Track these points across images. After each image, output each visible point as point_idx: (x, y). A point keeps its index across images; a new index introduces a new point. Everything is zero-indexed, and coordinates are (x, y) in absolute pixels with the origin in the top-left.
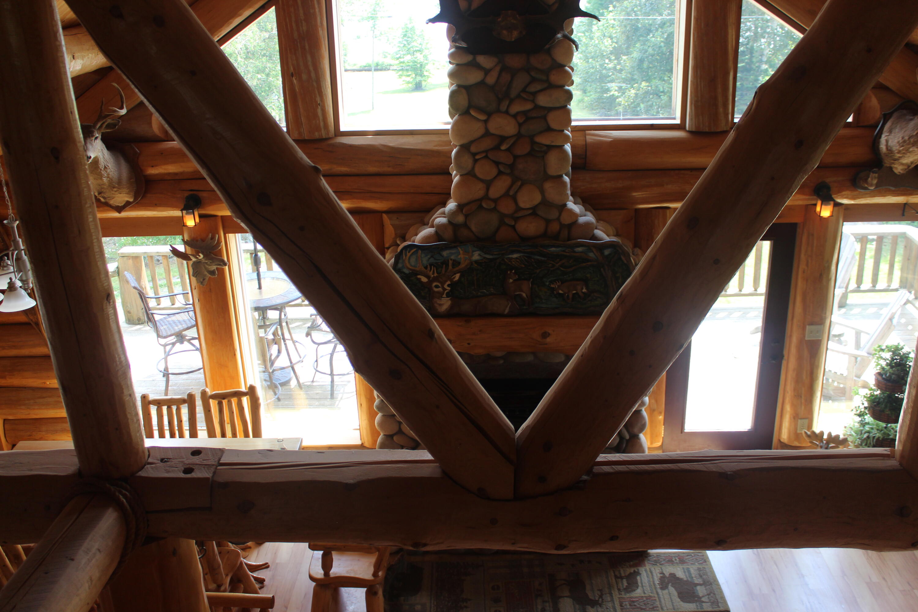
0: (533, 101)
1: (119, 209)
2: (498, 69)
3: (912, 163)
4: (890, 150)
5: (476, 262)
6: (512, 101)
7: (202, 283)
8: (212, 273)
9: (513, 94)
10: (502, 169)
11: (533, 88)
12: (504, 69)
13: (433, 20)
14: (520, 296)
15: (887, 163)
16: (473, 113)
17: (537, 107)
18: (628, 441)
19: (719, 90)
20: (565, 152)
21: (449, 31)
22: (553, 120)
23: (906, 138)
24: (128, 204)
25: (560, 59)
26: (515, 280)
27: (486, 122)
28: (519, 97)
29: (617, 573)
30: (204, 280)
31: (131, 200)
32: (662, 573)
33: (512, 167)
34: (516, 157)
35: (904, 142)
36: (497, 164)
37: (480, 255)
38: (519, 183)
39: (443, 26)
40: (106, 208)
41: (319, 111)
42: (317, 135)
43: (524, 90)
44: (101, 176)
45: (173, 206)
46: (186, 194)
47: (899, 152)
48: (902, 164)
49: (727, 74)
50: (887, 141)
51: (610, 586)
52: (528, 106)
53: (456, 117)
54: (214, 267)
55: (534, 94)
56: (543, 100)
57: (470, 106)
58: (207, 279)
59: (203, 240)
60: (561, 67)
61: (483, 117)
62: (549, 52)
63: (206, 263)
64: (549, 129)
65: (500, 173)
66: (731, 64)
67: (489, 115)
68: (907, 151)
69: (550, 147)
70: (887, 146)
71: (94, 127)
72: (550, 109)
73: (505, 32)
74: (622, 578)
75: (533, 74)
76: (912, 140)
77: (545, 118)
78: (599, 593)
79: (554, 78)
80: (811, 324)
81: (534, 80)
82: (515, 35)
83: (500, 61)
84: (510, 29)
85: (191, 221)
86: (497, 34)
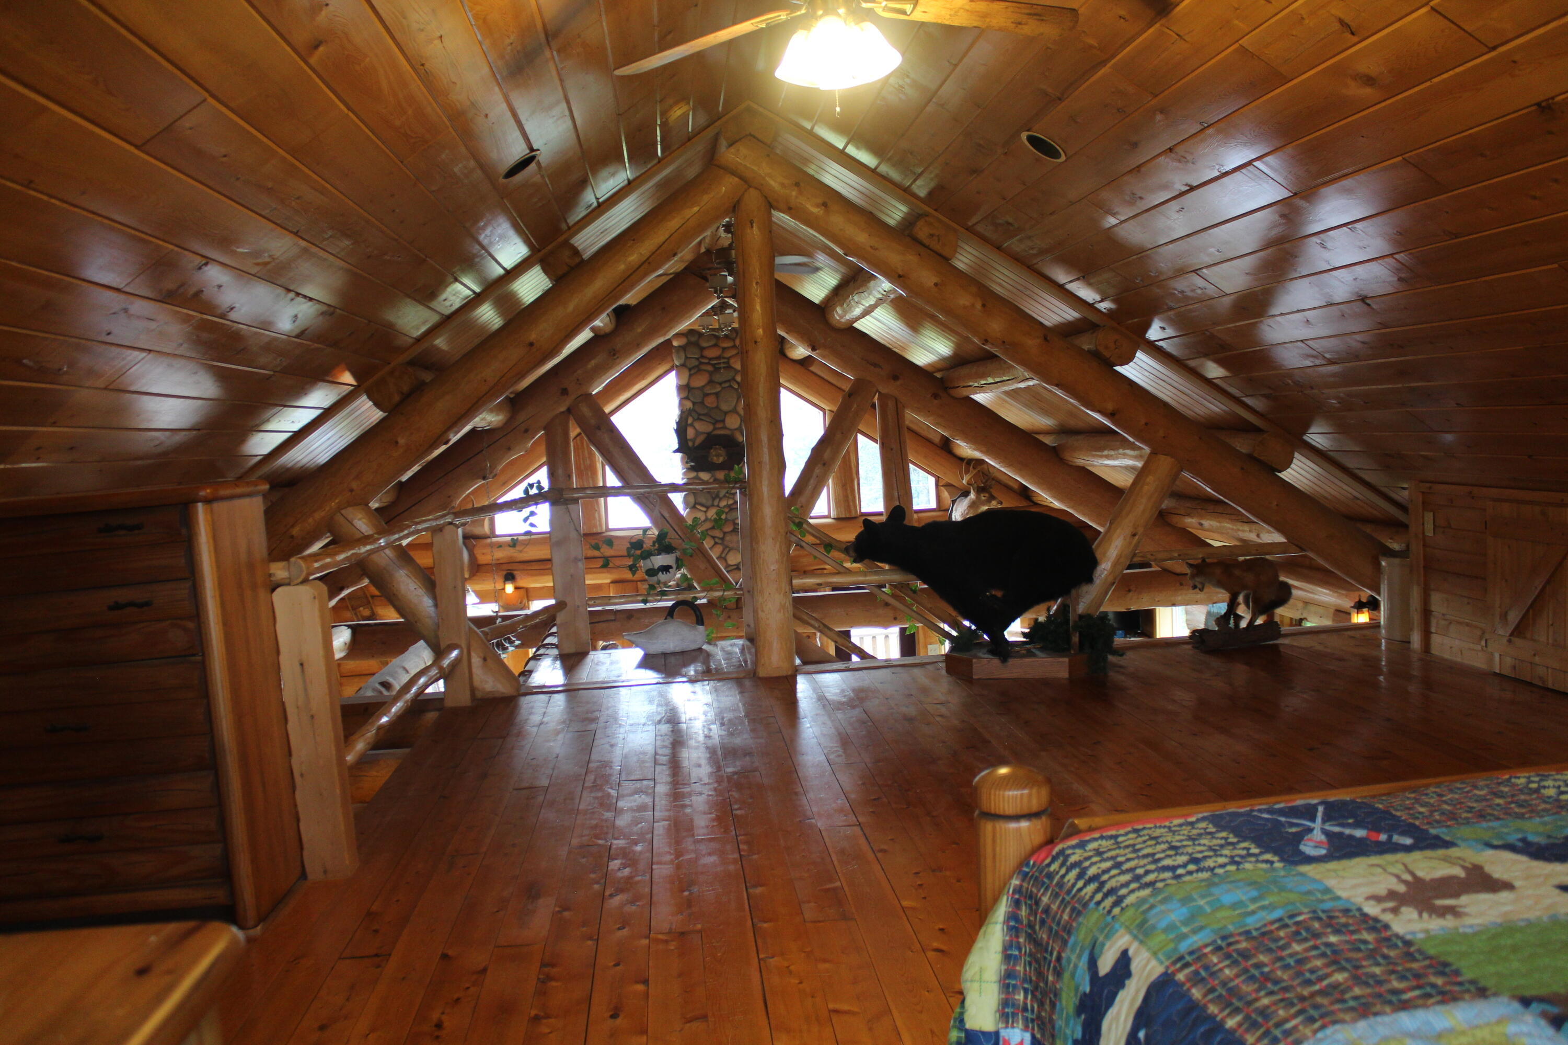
2: (712, 480)
6: (721, 499)
10: (717, 540)
12: (715, 480)
13: (676, 451)
16: (698, 507)
19: (849, 491)
21: (682, 459)
27: (705, 512)
31: (469, 577)
33: (722, 539)
34: (725, 533)
36: (714, 537)
38: (728, 549)
39: (679, 455)
41: (597, 515)
42: (595, 531)
45: (497, 581)
46: (505, 573)
49: (852, 481)
53: (688, 510)
57: (696, 503)
61: (704, 509)
65: (716, 543)
66: (854, 475)
67: (708, 508)
73: (715, 458)
82: (721, 459)
83: (712, 476)
84: (718, 456)
85: (509, 588)
86: (709, 459)
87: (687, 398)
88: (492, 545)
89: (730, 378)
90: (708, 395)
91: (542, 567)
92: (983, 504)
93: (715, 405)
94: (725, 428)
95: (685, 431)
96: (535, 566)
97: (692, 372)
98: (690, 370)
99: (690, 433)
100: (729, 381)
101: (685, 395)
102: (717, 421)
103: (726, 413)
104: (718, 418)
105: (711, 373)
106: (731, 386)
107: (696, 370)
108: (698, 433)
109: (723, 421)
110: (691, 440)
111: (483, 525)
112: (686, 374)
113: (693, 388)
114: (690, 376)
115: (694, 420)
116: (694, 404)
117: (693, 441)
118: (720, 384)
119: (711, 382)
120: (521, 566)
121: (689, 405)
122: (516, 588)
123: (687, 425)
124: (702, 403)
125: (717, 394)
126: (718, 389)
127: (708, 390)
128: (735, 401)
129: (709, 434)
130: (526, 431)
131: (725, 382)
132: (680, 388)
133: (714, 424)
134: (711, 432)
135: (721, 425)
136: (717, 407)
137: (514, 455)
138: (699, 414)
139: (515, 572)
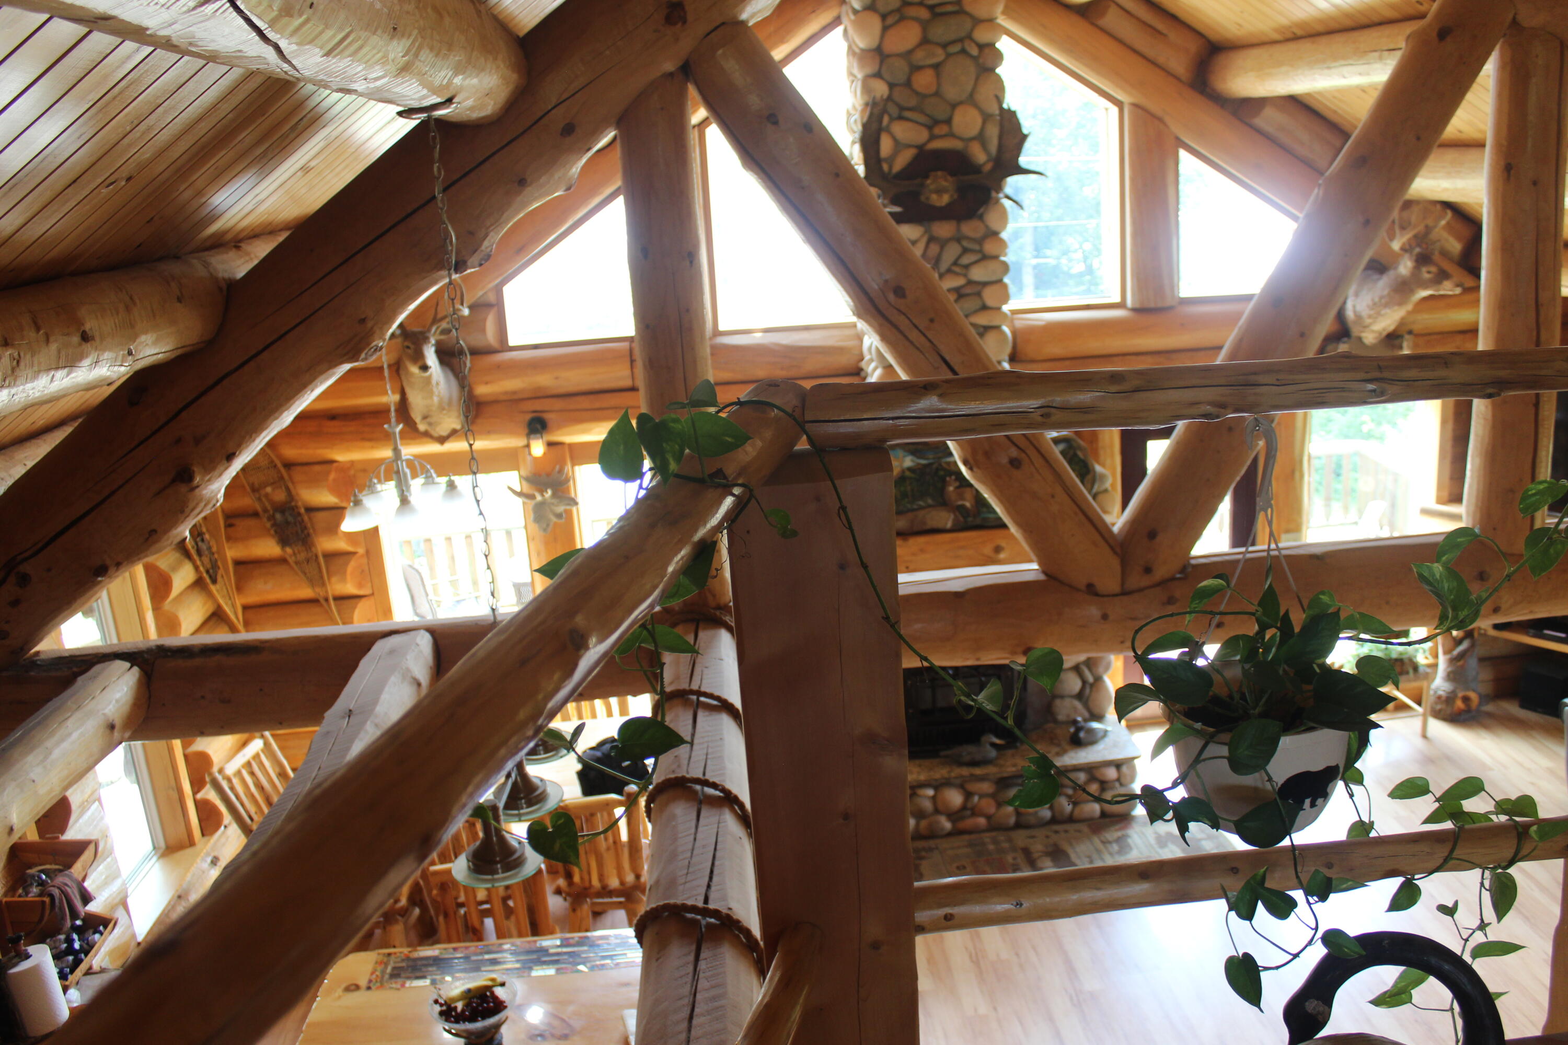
0: (965, 276)
1: (442, 440)
2: (924, 240)
3: (1384, 330)
4: (1359, 317)
5: (909, 469)
7: (545, 530)
8: (559, 516)
9: (944, 266)
11: (965, 260)
12: (931, 239)
14: (963, 506)
15: (1355, 331)
17: (970, 283)
18: (1092, 685)
20: (1003, 333)
22: (989, 296)
23: (1377, 300)
24: (453, 433)
25: (994, 226)
26: (957, 488)
28: (949, 271)
29: (1103, 838)
30: (548, 525)
31: (458, 427)
32: (1156, 833)
35: (1375, 304)
37: (912, 461)
40: (425, 439)
43: (955, 263)
44: (431, 393)
45: (512, 433)
46: (529, 416)
47: (1370, 317)
48: (1373, 331)
50: (1354, 307)
51: (1099, 851)
52: (960, 282)
54: (560, 509)
55: (967, 267)
56: (977, 274)
58: (552, 524)
59: (548, 475)
60: (995, 234)
62: (981, 218)
63: (553, 504)
64: (985, 308)
68: (1379, 314)
69: (987, 329)
70: (1355, 312)
71: (429, 330)
72: (985, 284)
73: (933, 196)
74: (1110, 842)
75: (965, 243)
76: (1383, 301)
77: (979, 294)
78: (1088, 859)
79: (989, 247)
80: (1288, 531)
81: (965, 251)
82: (945, 199)
83: (926, 232)
84: (940, 192)
85: (538, 448)
86: (923, 198)
87: (878, 75)
88: (499, 367)
89: (963, 34)
90: (919, 68)
91: (597, 405)
92: (1425, 285)
93: (933, 89)
94: (951, 135)
95: (877, 142)
96: (584, 402)
97: (890, 21)
98: (884, 17)
99: (886, 146)
100: (961, 40)
101: (871, 69)
102: (936, 122)
103: (954, 106)
104: (941, 116)
105: (925, 25)
106: (964, 51)
107: (896, 17)
108: (898, 146)
109: (949, 121)
110: (886, 160)
111: (483, 330)
112: (876, 23)
113: (889, 56)
114: (885, 29)
115: (892, 119)
116: (891, 86)
117: (891, 160)
118: (944, 46)
119: (925, 41)
120: (559, 404)
121: (881, 89)
122: (550, 444)
123: (879, 131)
124: (908, 84)
125: (937, 67)
126: (940, 55)
127: (920, 57)
128: (972, 83)
129: (920, 148)
130: (569, 130)
131: (953, 42)
132: (860, 56)
133: (930, 128)
134: (925, 144)
135: (943, 129)
136: (937, 94)
137: (536, 199)
138: (902, 109)
139: (546, 416)
